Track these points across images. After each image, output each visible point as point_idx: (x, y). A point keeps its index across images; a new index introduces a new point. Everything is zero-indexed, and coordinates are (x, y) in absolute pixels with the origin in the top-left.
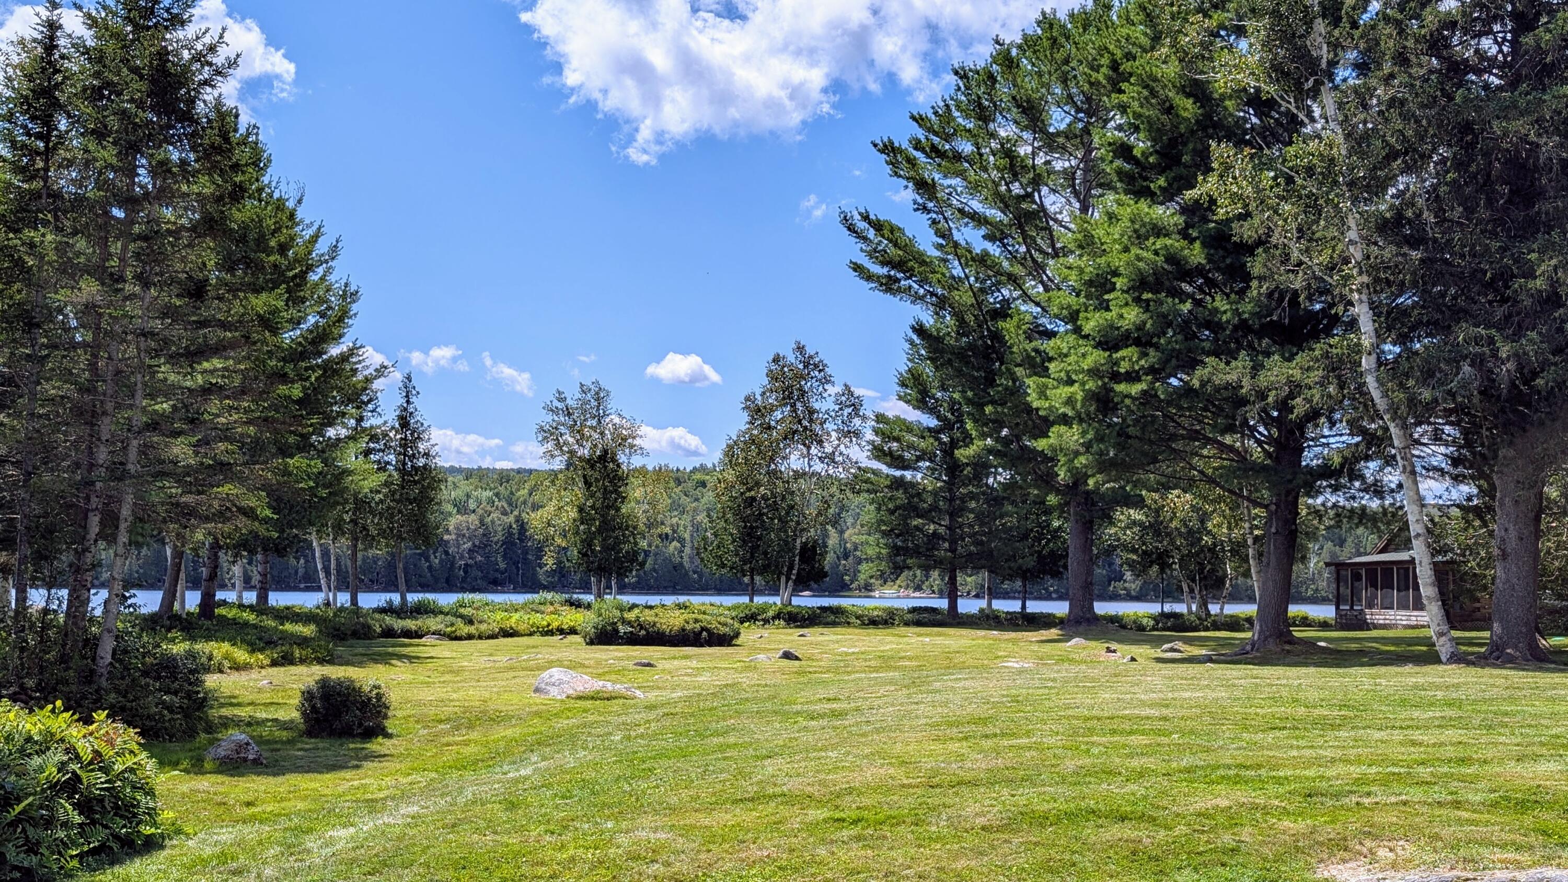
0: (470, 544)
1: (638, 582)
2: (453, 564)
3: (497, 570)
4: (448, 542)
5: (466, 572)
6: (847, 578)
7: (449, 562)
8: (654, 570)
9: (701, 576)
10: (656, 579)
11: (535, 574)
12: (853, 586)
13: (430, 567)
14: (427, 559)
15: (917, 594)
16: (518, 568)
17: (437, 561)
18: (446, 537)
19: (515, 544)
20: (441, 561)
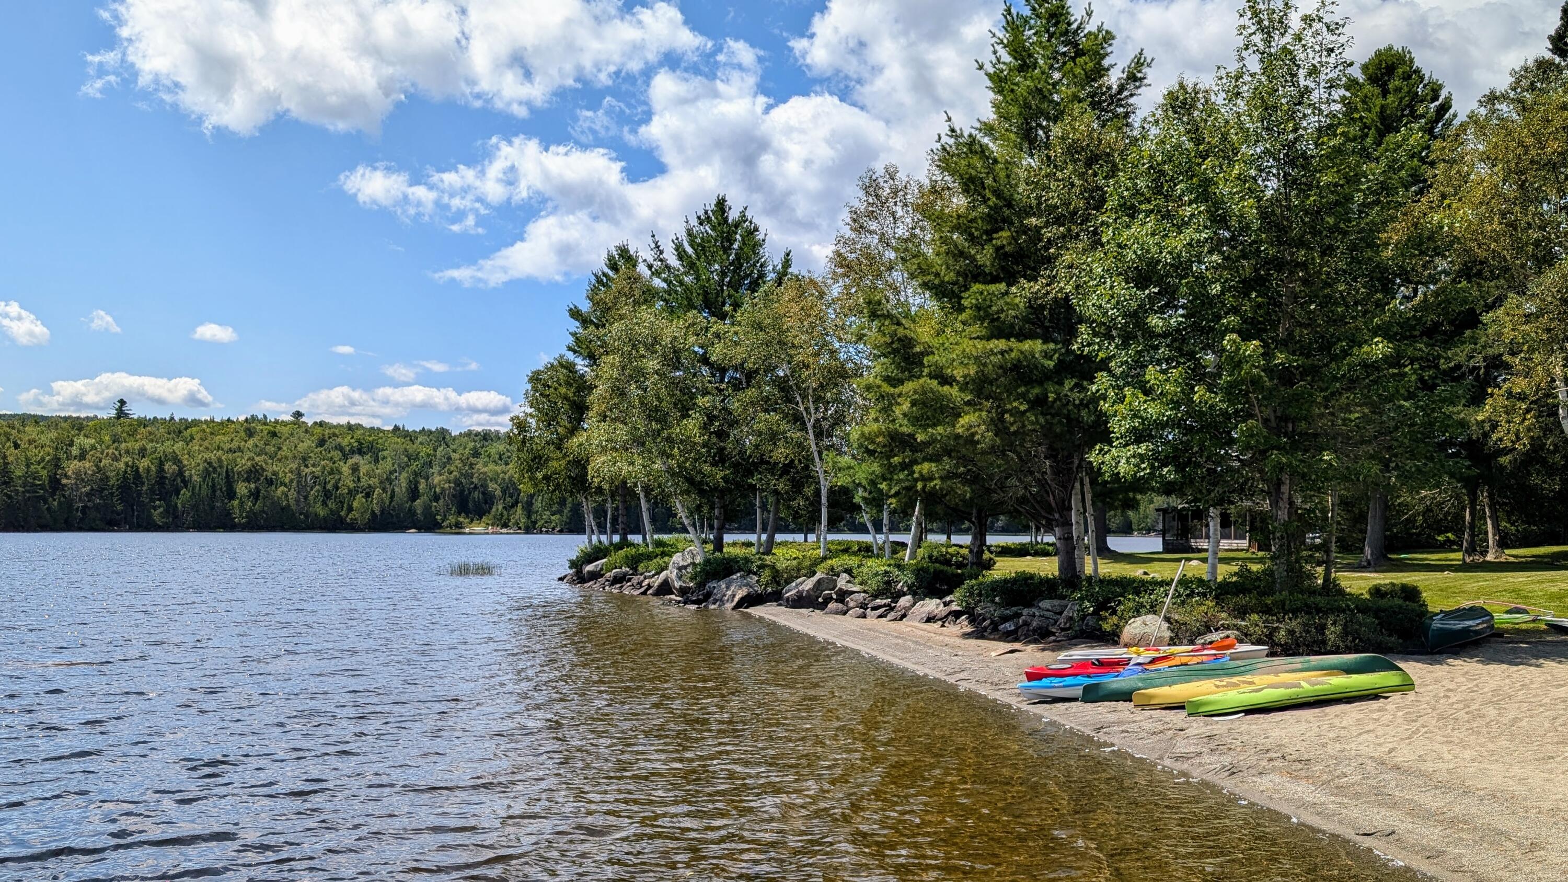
0: (88, 488)
1: (248, 523)
2: (71, 506)
3: (113, 512)
4: (65, 485)
5: (83, 512)
6: (438, 517)
7: (68, 504)
8: (263, 512)
9: (307, 516)
10: (265, 520)
11: (150, 516)
12: (445, 524)
13: (48, 509)
14: (46, 502)
15: (504, 530)
16: (133, 510)
17: (56, 503)
18: (64, 481)
19: (130, 488)
20: (60, 503)
